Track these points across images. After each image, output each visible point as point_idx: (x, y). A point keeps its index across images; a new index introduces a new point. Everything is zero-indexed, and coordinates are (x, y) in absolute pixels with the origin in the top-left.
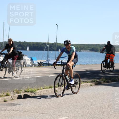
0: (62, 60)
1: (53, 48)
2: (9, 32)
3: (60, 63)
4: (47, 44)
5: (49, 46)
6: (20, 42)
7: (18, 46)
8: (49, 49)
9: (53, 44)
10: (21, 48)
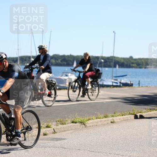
0: (121, 80)
1: (109, 64)
2: (50, 42)
3: (119, 84)
4: (100, 58)
5: (103, 61)
6: (64, 56)
7: (61, 61)
8: (103, 65)
9: (108, 58)
10: (65, 63)
